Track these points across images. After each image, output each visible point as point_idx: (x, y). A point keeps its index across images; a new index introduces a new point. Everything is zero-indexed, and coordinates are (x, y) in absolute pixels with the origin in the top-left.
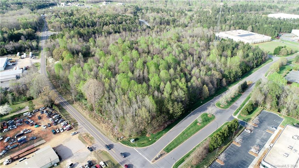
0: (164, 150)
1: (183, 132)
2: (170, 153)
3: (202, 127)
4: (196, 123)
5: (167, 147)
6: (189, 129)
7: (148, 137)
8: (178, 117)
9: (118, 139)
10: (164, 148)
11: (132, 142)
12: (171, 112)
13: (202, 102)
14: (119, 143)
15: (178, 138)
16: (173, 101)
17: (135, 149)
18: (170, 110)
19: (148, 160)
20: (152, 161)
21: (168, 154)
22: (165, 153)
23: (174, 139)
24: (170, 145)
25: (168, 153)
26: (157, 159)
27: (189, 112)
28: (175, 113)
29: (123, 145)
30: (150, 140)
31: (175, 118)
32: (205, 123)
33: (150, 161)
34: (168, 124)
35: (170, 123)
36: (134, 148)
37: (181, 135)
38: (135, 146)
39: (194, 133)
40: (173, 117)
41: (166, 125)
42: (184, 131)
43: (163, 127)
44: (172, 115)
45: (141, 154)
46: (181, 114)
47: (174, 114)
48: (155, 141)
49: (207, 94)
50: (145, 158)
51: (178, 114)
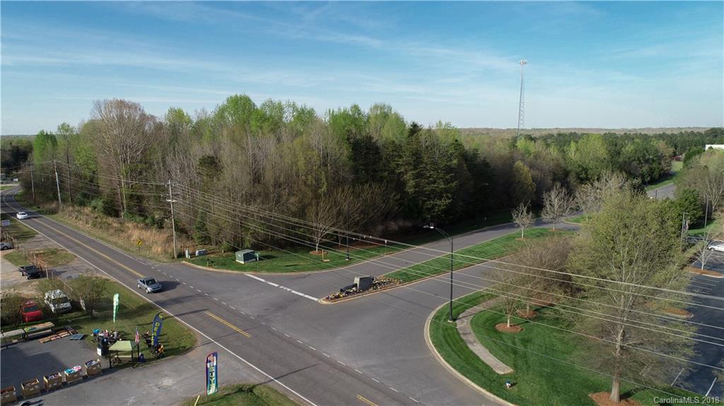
2: (415, 283)
4: (509, 238)
6: (490, 245)
7: (318, 256)
9: (181, 255)
10: (387, 274)
11: (243, 262)
12: (410, 187)
14: (183, 264)
17: (252, 276)
19: (306, 296)
20: (326, 297)
21: (407, 285)
22: (390, 282)
23: (434, 258)
25: (405, 281)
28: (429, 197)
29: (199, 267)
30: (327, 260)
31: (426, 218)
33: (315, 299)
34: (401, 223)
35: (409, 224)
36: (249, 274)
38: (255, 271)
40: (420, 212)
41: (393, 226)
42: (467, 248)
43: (380, 228)
44: (416, 206)
45: (277, 285)
46: (448, 201)
47: (424, 202)
48: (346, 263)
49: (530, 188)
50: (294, 292)
51: (438, 202)
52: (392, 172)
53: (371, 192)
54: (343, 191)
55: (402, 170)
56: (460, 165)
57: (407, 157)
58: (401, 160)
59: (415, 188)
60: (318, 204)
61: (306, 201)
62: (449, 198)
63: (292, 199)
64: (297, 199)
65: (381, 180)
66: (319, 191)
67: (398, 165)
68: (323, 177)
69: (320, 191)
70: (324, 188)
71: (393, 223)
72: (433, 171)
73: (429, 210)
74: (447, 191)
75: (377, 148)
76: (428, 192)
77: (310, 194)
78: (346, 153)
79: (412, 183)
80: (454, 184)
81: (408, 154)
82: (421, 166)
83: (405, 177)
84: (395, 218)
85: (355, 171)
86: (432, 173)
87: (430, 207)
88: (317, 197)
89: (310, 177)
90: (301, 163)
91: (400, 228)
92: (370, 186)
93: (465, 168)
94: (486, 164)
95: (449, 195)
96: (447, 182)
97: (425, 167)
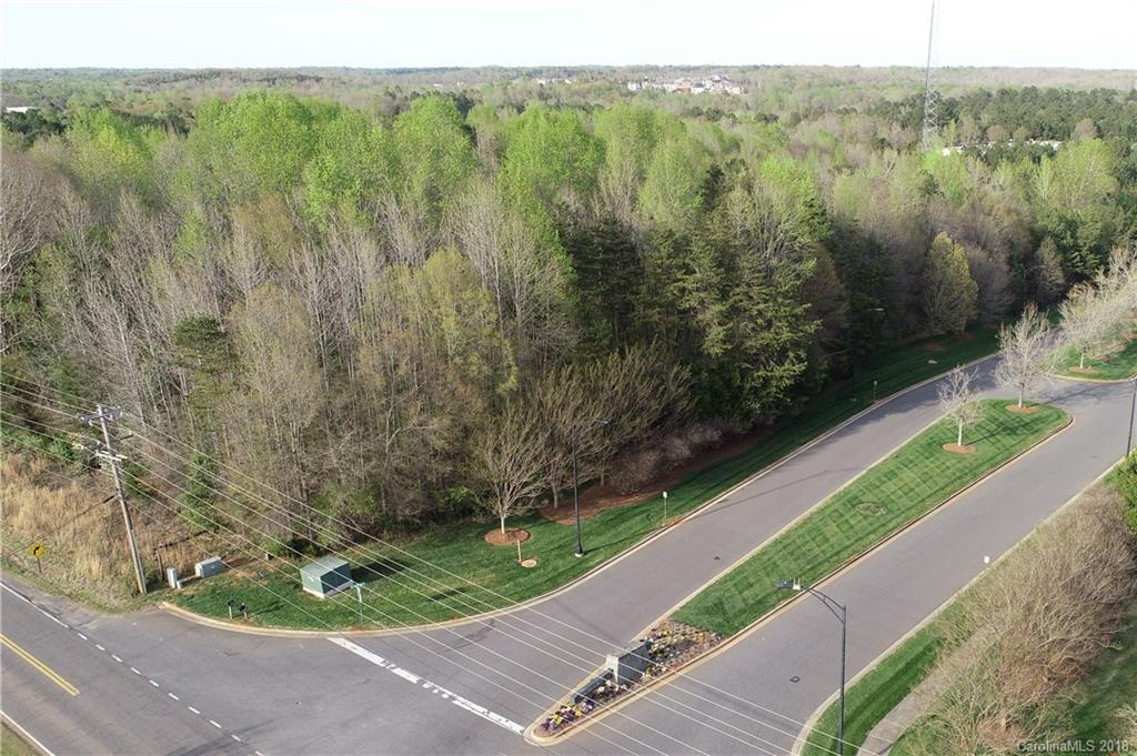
0: (677, 618)
1: (838, 498)
2: (744, 635)
3: (993, 463)
4: (933, 445)
5: (706, 593)
6: (891, 475)
7: (507, 549)
8: (778, 403)
10: (676, 607)
12: (714, 342)
13: (931, 362)
15: (812, 529)
16: (726, 260)
18: (701, 332)
19: (492, 716)
20: (541, 720)
21: (729, 645)
22: (689, 643)
23: (777, 535)
24: (740, 579)
25: (722, 635)
26: (609, 694)
27: (854, 400)
28: (755, 361)
30: (529, 563)
31: (750, 411)
32: (1008, 441)
33: (517, 728)
34: (697, 438)
35: (712, 435)
37: (834, 513)
39: (943, 493)
40: (736, 397)
41: (680, 448)
42: (846, 492)
43: (649, 459)
44: (728, 384)
45: (414, 679)
46: (799, 368)
47: (744, 374)
48: (577, 571)
49: (965, 295)
50: (460, 701)
51: (778, 371)
52: (670, 307)
53: (624, 370)
54: (558, 383)
55: (694, 303)
56: (820, 270)
57: (704, 270)
58: (691, 278)
59: (724, 342)
60: (498, 425)
61: (467, 419)
62: (801, 360)
63: (434, 424)
64: (447, 422)
65: (647, 333)
66: (499, 391)
67: (683, 290)
68: (507, 350)
69: (502, 389)
70: (512, 382)
71: (678, 442)
72: (766, 301)
73: (755, 390)
74: (796, 344)
75: (633, 249)
76: (754, 351)
77: (479, 404)
78: (559, 279)
79: (716, 333)
80: (811, 328)
81: (706, 261)
82: (737, 290)
83: (700, 317)
84: (683, 425)
85: (585, 318)
86: (762, 306)
87: (758, 383)
88: (495, 407)
89: (474, 358)
90: (450, 324)
91: (696, 449)
92: (622, 355)
93: (833, 273)
94: (873, 247)
95: (803, 355)
96: (795, 322)
97: (746, 294)
